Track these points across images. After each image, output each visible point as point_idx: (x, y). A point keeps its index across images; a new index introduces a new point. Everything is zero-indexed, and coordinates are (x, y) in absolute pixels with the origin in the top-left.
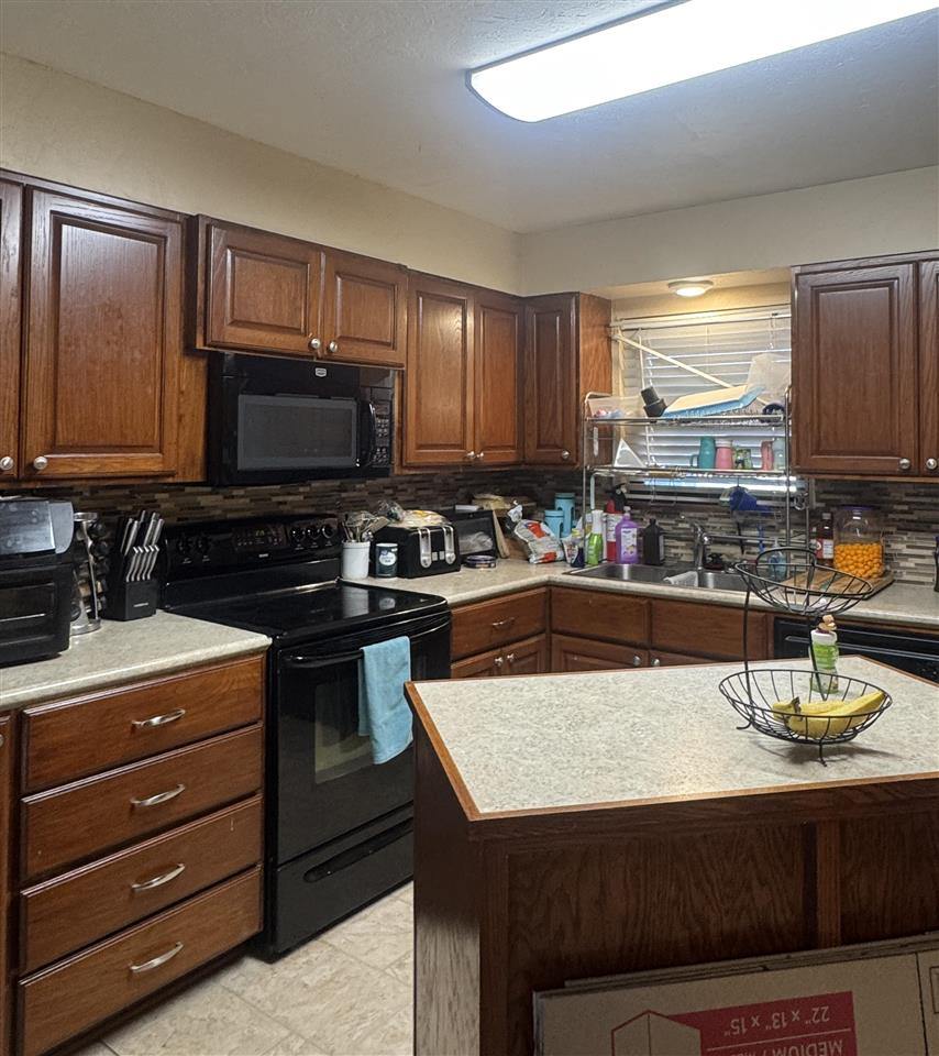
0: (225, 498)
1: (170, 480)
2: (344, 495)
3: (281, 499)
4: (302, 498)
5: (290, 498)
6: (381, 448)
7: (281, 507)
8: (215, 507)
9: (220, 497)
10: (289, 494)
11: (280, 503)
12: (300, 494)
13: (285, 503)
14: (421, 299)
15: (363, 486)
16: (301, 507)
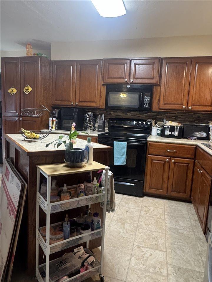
0: (125, 114)
1: (99, 108)
2: (157, 117)
3: (138, 116)
4: (145, 116)
5: (141, 116)
6: (147, 104)
7: (139, 118)
8: (124, 116)
9: (124, 114)
10: (141, 115)
11: (138, 117)
12: (144, 115)
13: (140, 117)
14: (167, 64)
15: (164, 115)
16: (144, 118)
